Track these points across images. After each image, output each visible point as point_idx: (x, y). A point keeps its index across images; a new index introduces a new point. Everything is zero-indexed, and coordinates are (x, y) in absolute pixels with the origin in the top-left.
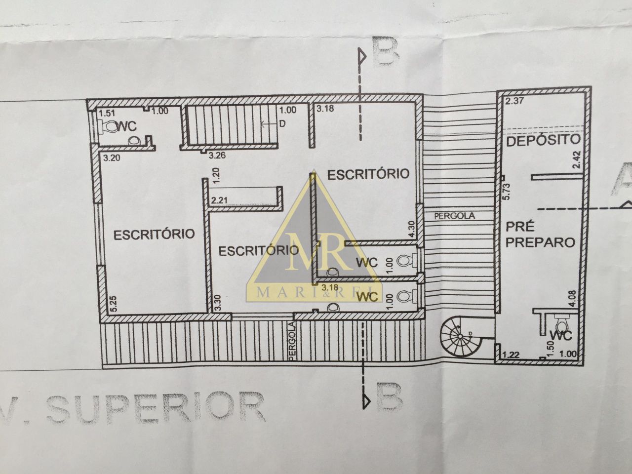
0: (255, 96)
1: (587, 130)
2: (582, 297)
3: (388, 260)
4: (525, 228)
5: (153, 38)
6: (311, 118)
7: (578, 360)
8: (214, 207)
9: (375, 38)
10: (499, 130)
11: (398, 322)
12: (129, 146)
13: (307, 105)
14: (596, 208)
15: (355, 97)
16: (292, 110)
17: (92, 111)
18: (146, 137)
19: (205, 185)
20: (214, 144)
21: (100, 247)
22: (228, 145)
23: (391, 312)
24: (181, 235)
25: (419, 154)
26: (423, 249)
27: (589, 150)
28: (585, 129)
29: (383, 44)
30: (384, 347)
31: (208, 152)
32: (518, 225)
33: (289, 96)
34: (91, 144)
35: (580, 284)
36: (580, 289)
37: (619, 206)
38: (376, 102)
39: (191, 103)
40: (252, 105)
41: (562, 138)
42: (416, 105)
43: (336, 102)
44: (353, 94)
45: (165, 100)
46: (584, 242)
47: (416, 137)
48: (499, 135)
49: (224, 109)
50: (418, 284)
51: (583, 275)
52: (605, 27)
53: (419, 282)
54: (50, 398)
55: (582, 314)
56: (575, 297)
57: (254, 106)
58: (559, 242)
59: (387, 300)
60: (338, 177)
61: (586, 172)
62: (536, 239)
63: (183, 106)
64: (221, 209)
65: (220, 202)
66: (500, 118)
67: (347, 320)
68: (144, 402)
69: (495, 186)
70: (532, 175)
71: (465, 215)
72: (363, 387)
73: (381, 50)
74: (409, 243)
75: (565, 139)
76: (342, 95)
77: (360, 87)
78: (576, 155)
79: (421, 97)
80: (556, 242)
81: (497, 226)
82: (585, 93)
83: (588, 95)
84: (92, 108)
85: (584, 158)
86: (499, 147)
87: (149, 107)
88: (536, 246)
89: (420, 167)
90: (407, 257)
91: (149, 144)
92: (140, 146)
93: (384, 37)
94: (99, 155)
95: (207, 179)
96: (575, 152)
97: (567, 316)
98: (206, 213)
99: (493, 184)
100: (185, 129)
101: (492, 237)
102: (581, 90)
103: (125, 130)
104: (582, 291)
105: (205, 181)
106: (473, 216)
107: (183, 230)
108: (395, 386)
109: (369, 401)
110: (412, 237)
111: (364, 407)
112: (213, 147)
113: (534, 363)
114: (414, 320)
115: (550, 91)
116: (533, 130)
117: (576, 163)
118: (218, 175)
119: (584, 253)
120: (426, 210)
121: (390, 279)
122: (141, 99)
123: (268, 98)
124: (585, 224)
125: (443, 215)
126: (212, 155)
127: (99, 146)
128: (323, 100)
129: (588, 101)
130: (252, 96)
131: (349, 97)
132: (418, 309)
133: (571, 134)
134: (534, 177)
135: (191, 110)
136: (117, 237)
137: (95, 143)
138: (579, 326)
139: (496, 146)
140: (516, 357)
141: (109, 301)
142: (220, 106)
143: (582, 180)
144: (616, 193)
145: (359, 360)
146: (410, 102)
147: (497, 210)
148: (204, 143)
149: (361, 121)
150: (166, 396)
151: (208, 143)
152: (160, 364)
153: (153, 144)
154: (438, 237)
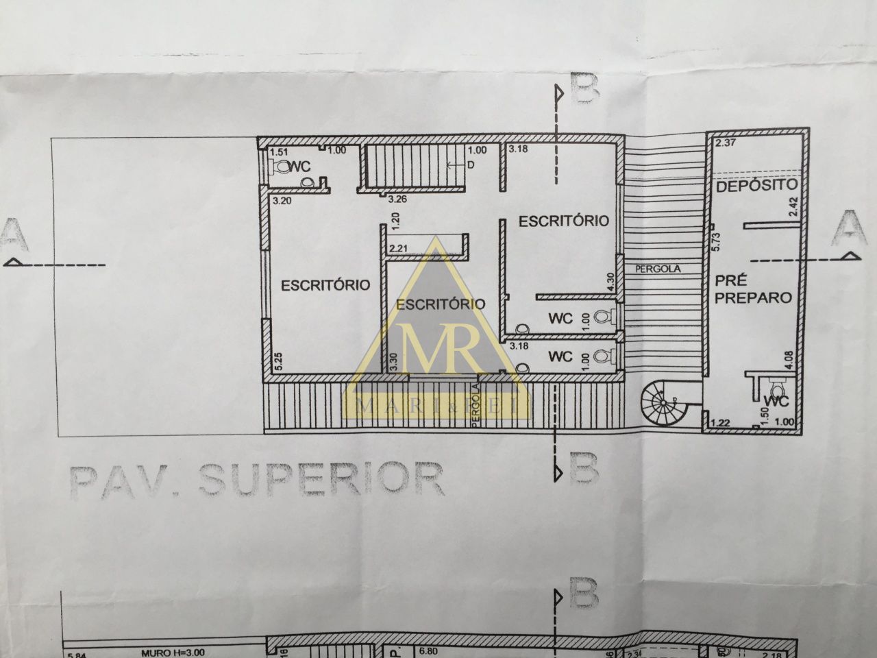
0: (442, 135)
1: (805, 175)
2: (800, 358)
3: (585, 316)
4: (736, 282)
5: (335, 71)
6: (503, 159)
7: (796, 429)
8: (392, 256)
9: (572, 73)
10: (709, 174)
11: (595, 384)
12: (301, 188)
13: (498, 145)
14: (815, 260)
15: (551, 136)
16: (482, 150)
17: (263, 150)
18: (321, 178)
19: (383, 231)
20: (394, 187)
21: (266, 299)
22: (410, 187)
23: (587, 374)
24: (355, 286)
25: (620, 200)
26: (622, 305)
27: (807, 197)
28: (802, 173)
29: (582, 80)
30: (578, 413)
31: (388, 195)
32: (728, 279)
33: (479, 134)
34: (260, 185)
35: (797, 344)
36: (797, 350)
37: (840, 257)
38: (574, 142)
39: (371, 142)
40: (438, 144)
41: (778, 183)
42: (617, 146)
43: (530, 142)
44: (549, 134)
45: (344, 139)
46: (802, 297)
47: (616, 181)
48: (708, 180)
49: (407, 148)
50: (617, 342)
51: (800, 334)
52: (824, 65)
53: (619, 340)
54: (203, 467)
55: (799, 377)
56: (792, 358)
57: (440, 146)
58: (774, 297)
59: (582, 360)
60: (530, 224)
61: (804, 220)
62: (749, 294)
63: (362, 145)
64: (400, 258)
65: (399, 251)
66: (709, 161)
67: (537, 382)
68: (309, 472)
69: (704, 235)
70: (745, 224)
71: (670, 268)
72: (555, 457)
73: (580, 87)
74: (607, 297)
75: (781, 184)
76: (536, 134)
77: (556, 126)
78: (793, 202)
79: (622, 139)
80: (771, 298)
81: (705, 280)
82: (803, 135)
83: (806, 136)
84: (263, 146)
85: (802, 205)
86: (708, 193)
87: (325, 146)
88: (749, 302)
89: (621, 214)
90: (606, 312)
91: (323, 186)
92: (314, 188)
93: (583, 73)
94: (268, 197)
95: (386, 225)
96: (792, 198)
97: (783, 380)
98: (384, 262)
99: (702, 233)
100: (363, 170)
101: (700, 292)
102: (798, 131)
103: (298, 170)
104: (800, 352)
105: (383, 227)
106: (679, 269)
107: (357, 281)
108: (590, 456)
109: (561, 473)
110: (611, 290)
111: (556, 480)
112: (393, 190)
113: (747, 431)
114: (612, 382)
115: (765, 132)
116: (745, 175)
117: (793, 210)
118: (398, 221)
119: (802, 309)
120: (626, 261)
121: (586, 337)
122: (317, 137)
123: (456, 137)
124: (803, 277)
125: (645, 268)
126: (392, 199)
127: (269, 188)
128: (516, 140)
129: (806, 143)
130: (439, 135)
131: (545, 136)
132: (617, 370)
133: (788, 178)
134: (747, 226)
135: (371, 149)
136: (285, 288)
137: (264, 185)
138: (796, 390)
139: (705, 191)
140: (726, 425)
141: (274, 358)
142: (402, 145)
143: (799, 229)
144: (837, 244)
145: (550, 427)
146: (611, 143)
147: (706, 262)
148: (383, 185)
149: (557, 163)
150: (334, 465)
151: (388, 185)
152: (329, 429)
153: (328, 186)
154: (639, 292)
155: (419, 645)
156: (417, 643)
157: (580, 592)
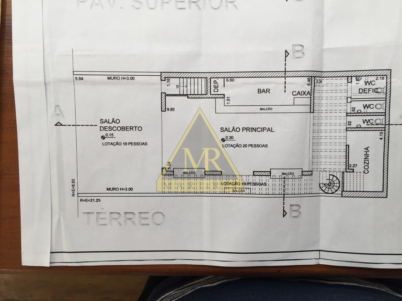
155: (226, 78)
156: (225, 77)
157: (297, 51)
